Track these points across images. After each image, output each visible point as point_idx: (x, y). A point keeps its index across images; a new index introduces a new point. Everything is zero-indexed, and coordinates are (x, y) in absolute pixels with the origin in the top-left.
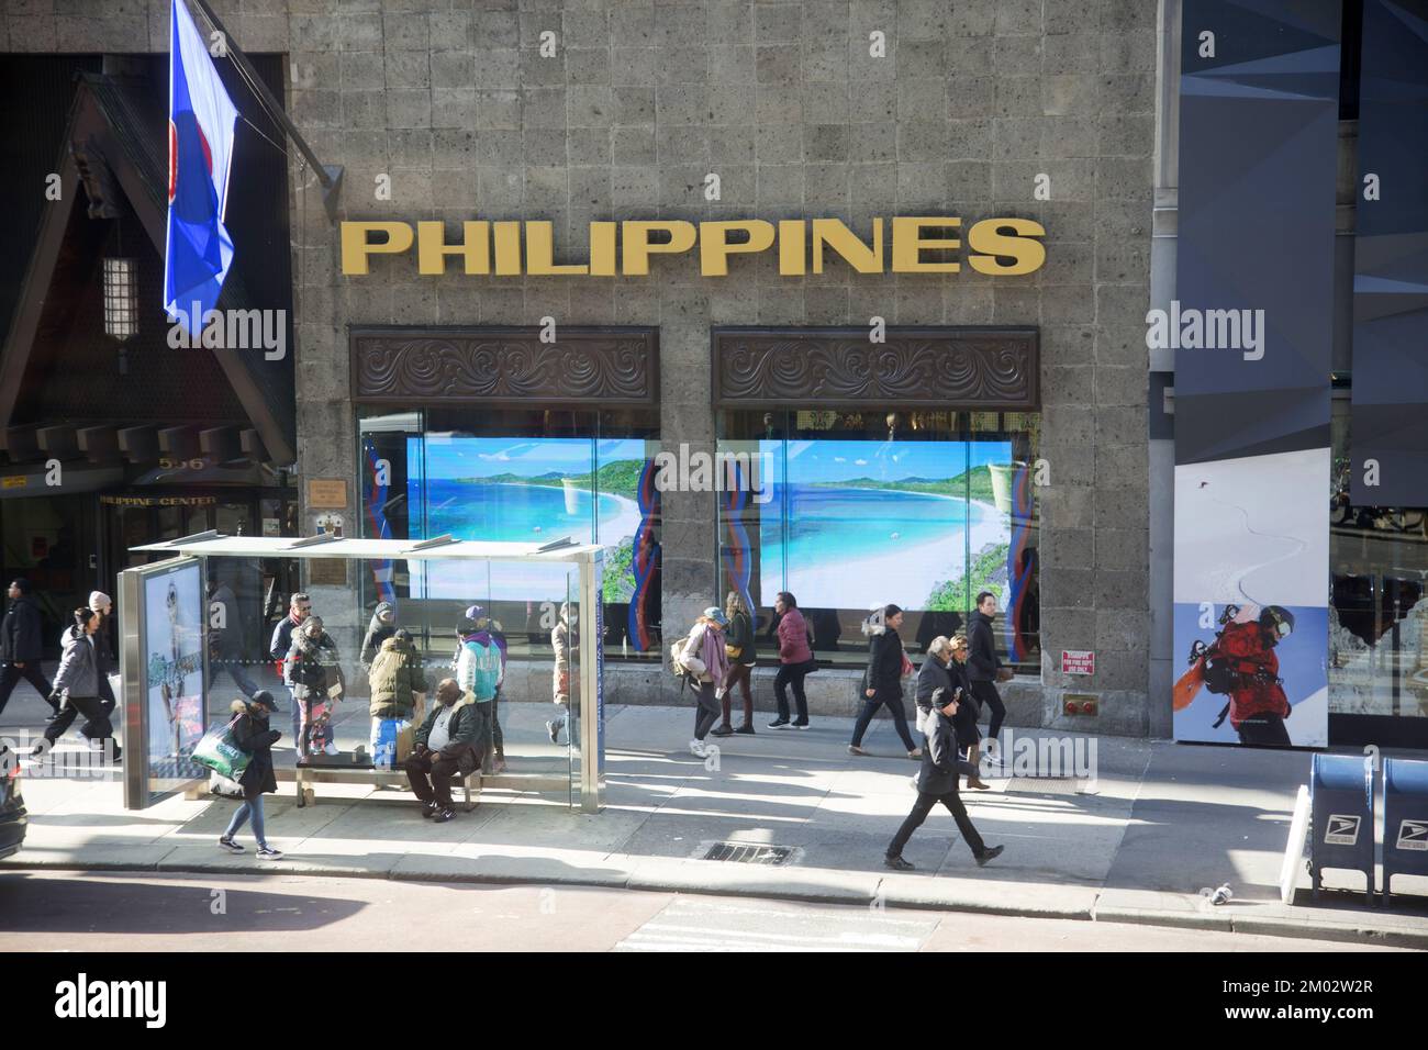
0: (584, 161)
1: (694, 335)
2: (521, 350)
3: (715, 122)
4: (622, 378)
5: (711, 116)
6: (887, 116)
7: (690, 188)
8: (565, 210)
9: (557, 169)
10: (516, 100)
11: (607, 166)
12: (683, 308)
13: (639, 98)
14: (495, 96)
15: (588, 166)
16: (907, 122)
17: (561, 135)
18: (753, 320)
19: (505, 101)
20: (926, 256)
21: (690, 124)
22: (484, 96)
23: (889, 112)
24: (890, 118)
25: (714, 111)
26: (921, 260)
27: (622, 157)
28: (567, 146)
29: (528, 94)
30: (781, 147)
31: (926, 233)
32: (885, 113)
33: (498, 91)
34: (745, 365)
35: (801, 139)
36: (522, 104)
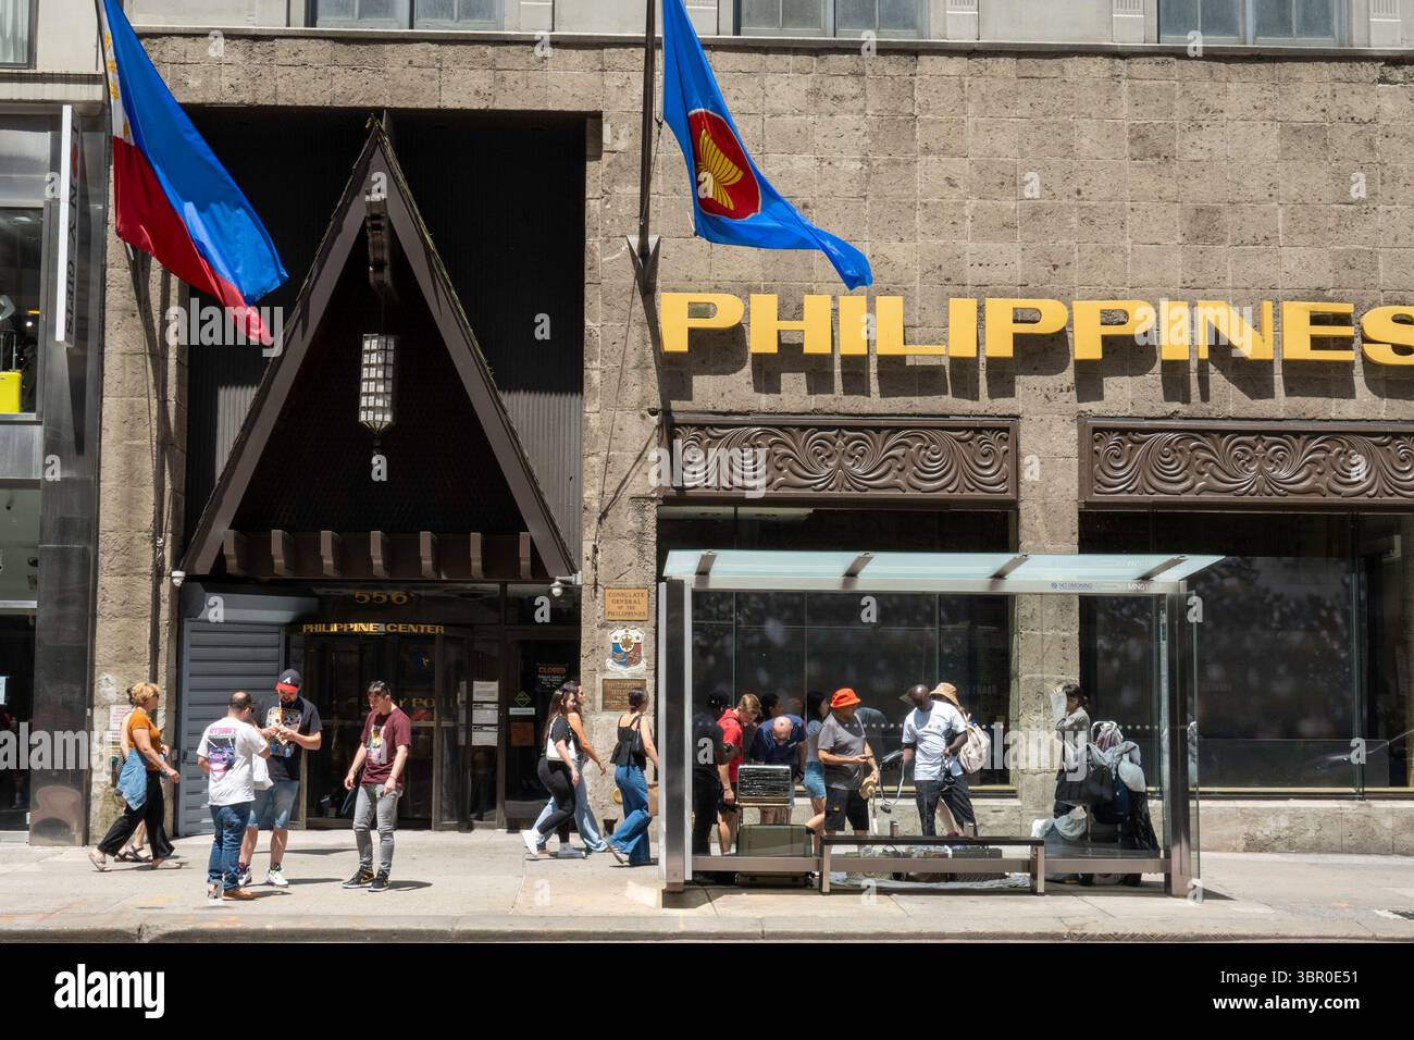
0: (937, 235)
1: (1058, 427)
2: (864, 439)
3: (1082, 199)
4: (981, 471)
5: (1079, 192)
6: (1269, 198)
7: (1055, 267)
8: (914, 288)
9: (905, 244)
10: (861, 169)
11: (962, 242)
12: (1046, 396)
13: (999, 172)
14: (837, 164)
15: (941, 242)
16: (1290, 206)
17: (911, 207)
18: (1126, 410)
19: (848, 169)
20: (1318, 343)
21: (1056, 201)
22: (824, 164)
23: (1271, 195)
24: (1272, 201)
25: (1082, 188)
26: (1314, 347)
27: (981, 232)
28: (917, 220)
29: (875, 164)
30: (1155, 227)
31: (1317, 320)
32: (1266, 196)
33: (840, 159)
34: (1118, 457)
35: (1177, 220)
36: (869, 174)
